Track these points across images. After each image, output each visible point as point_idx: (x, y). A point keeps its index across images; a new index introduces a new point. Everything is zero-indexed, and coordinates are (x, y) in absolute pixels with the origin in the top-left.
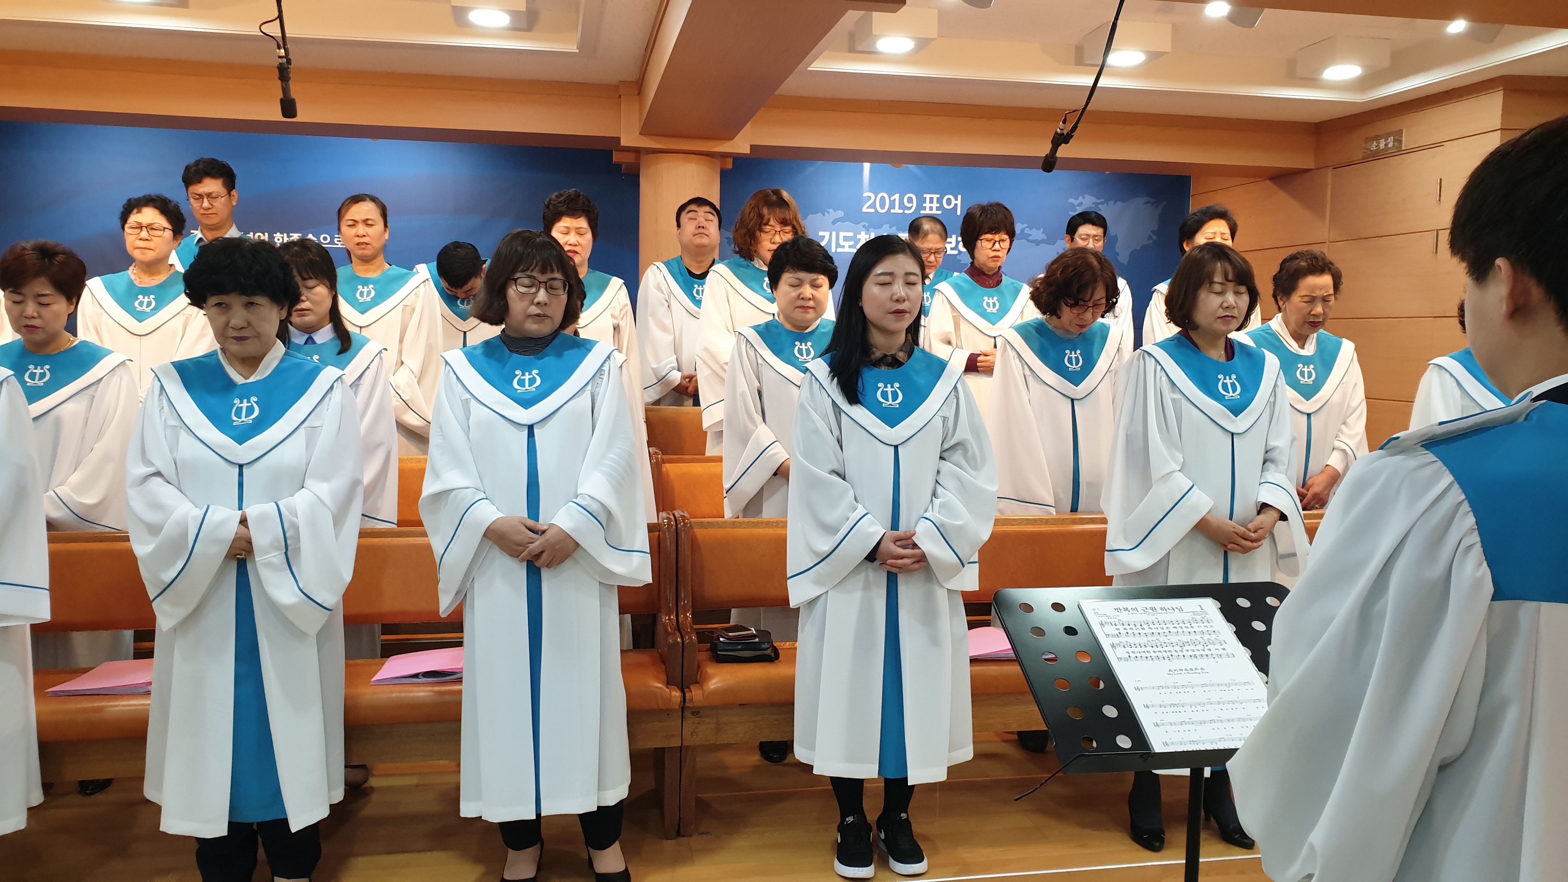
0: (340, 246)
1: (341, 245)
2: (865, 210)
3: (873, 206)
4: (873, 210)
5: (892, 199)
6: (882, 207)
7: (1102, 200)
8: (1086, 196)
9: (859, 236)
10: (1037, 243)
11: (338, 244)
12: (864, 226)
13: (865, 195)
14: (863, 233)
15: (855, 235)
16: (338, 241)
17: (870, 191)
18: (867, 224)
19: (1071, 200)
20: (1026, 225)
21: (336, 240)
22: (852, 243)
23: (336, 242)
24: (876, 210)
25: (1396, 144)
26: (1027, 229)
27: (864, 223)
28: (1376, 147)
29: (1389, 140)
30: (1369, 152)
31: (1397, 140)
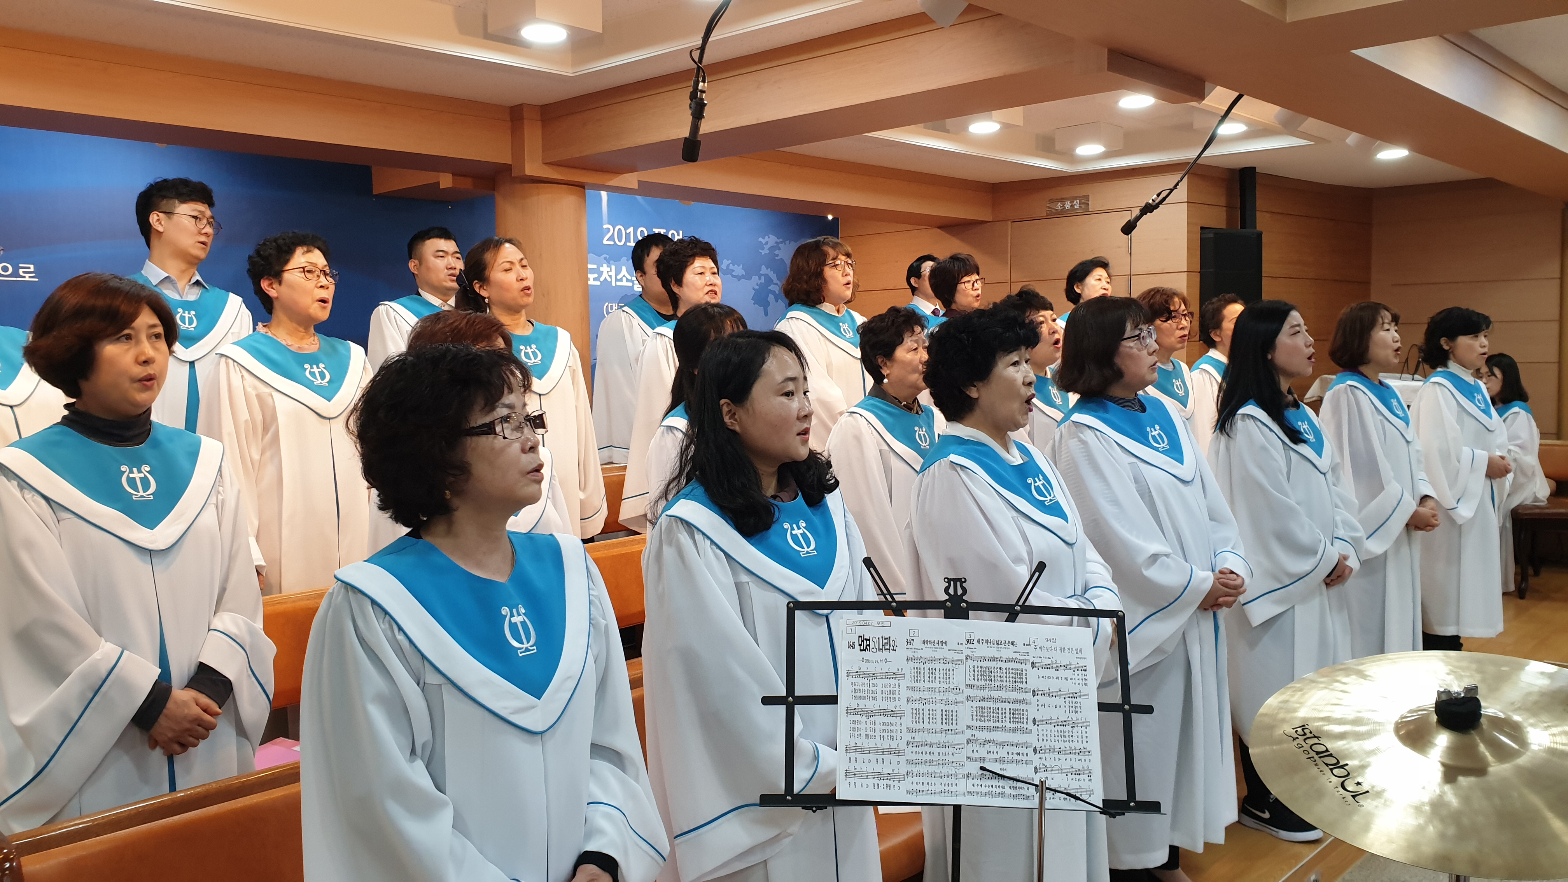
0: (27, 279)
1: (30, 277)
2: (605, 242)
3: (611, 238)
4: (612, 243)
5: (628, 231)
6: (620, 240)
7: (781, 240)
8: (770, 235)
9: (601, 269)
10: (739, 278)
11: (24, 277)
12: (605, 258)
13: (605, 226)
14: (605, 265)
15: (598, 268)
16: (24, 272)
17: (609, 223)
18: (608, 257)
19: (760, 239)
20: (730, 261)
21: (21, 271)
22: (596, 276)
23: (21, 274)
24: (615, 242)
25: (1083, 206)
26: (731, 265)
27: (605, 255)
28: (1061, 207)
29: (1075, 202)
30: (1053, 210)
31: (1084, 203)
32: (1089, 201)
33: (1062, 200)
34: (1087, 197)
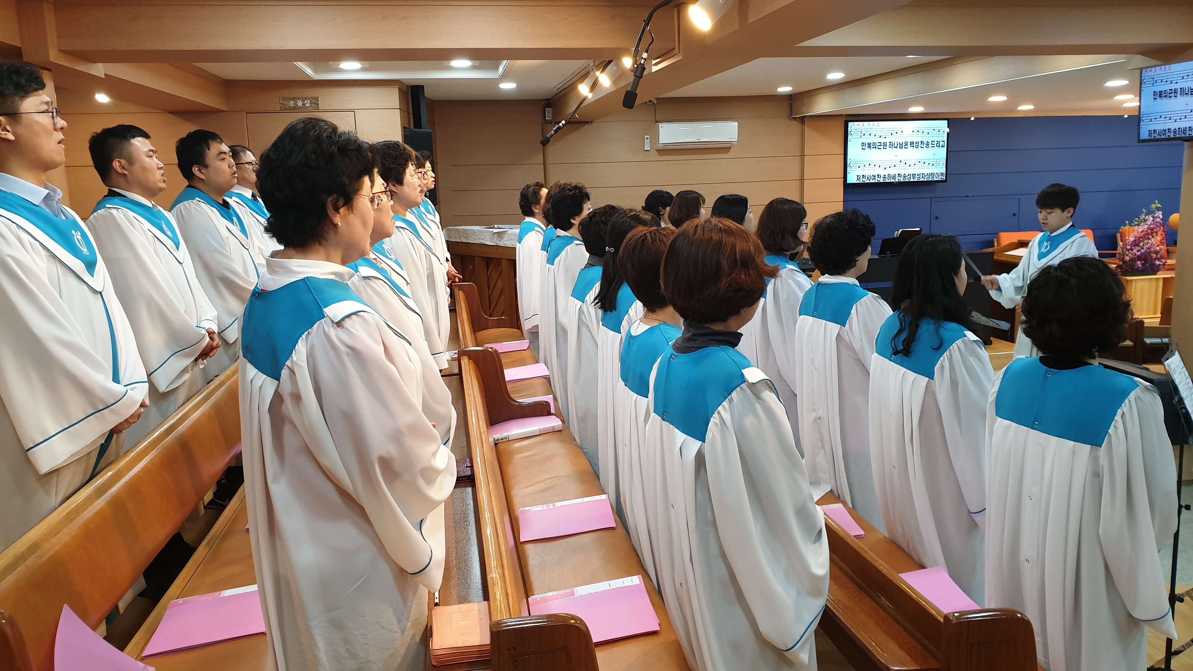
25: (314, 105)
28: (293, 104)
29: (306, 102)
30: (287, 107)
31: (314, 103)
32: (318, 101)
33: (295, 99)
34: (317, 99)
